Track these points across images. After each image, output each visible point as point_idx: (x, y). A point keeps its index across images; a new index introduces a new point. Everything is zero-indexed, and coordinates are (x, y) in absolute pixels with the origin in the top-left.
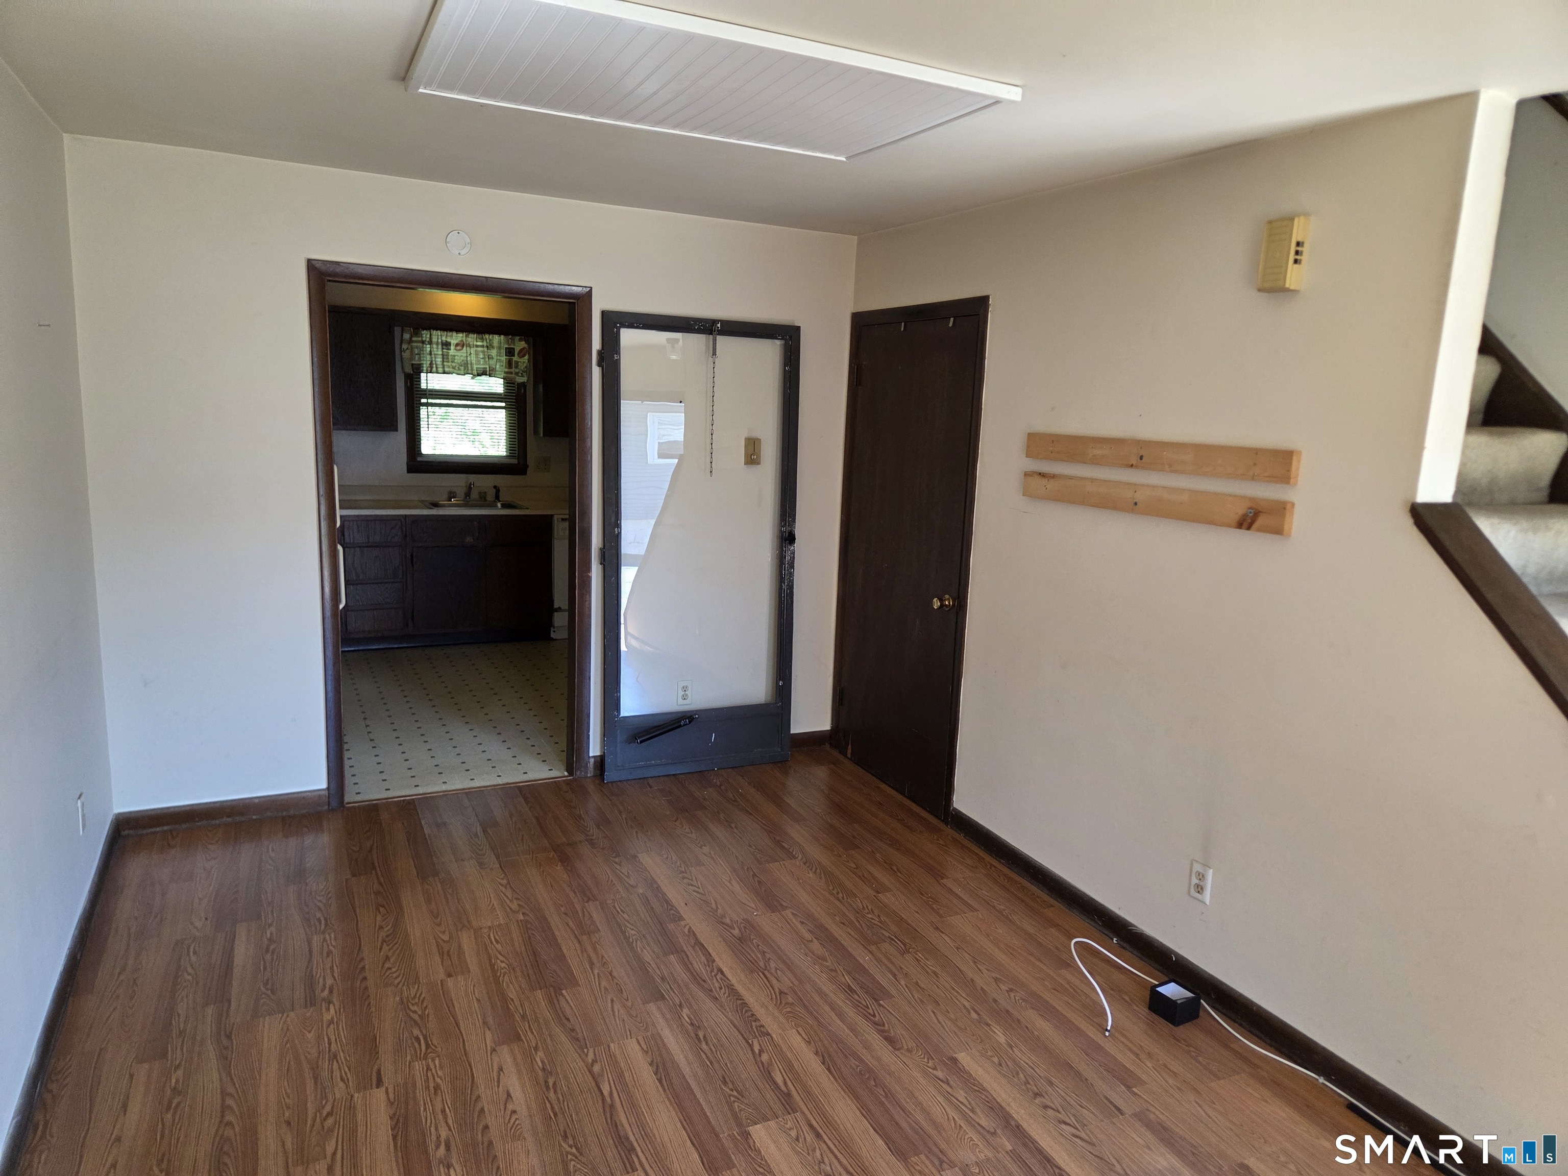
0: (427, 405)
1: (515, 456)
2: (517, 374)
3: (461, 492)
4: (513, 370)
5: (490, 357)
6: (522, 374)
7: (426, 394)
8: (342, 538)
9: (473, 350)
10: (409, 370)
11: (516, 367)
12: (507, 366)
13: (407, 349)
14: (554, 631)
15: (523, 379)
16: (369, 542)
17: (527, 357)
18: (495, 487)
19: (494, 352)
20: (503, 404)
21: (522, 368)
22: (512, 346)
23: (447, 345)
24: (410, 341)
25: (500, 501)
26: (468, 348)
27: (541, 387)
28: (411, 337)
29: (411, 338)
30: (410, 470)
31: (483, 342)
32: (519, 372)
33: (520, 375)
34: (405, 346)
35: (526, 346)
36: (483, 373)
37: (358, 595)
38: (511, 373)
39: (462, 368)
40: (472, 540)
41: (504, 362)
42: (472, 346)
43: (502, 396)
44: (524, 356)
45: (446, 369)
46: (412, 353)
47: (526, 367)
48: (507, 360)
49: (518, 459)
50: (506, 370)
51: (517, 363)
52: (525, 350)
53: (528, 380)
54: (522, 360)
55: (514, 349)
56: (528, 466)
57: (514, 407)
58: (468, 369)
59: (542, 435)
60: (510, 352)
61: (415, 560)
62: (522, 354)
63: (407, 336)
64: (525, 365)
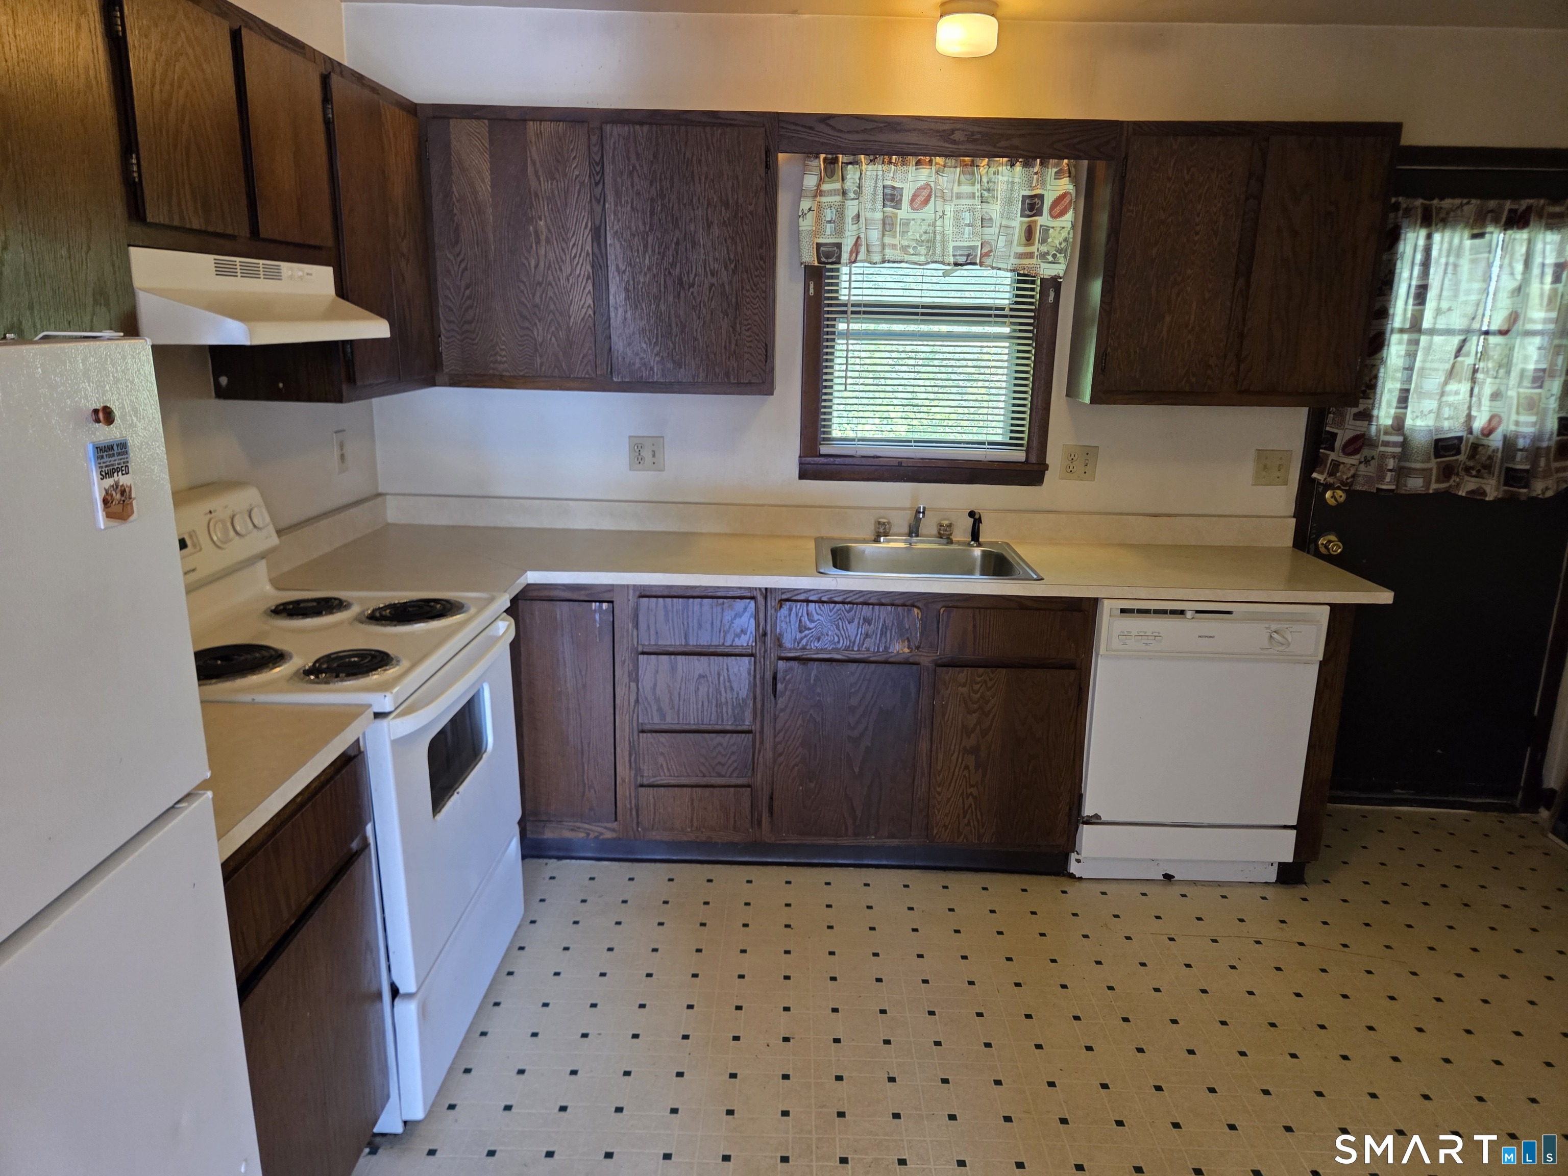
0: (847, 335)
1: (1021, 445)
2: (1043, 256)
3: (901, 522)
4: (1033, 249)
5: (985, 221)
6: (1054, 256)
7: (845, 312)
8: (635, 633)
9: (949, 209)
10: (810, 257)
11: (1044, 241)
12: (1023, 239)
13: (810, 210)
14: (1078, 861)
15: (1057, 270)
16: (687, 645)
17: (1069, 216)
18: (972, 514)
19: (995, 209)
20: (1006, 330)
21: (1057, 242)
22: (1038, 192)
23: (892, 198)
24: (818, 192)
25: (979, 545)
26: (939, 202)
27: (1096, 287)
28: (821, 181)
29: (818, 185)
30: (804, 474)
31: (973, 184)
32: (1048, 253)
33: (1050, 258)
34: (805, 205)
35: (1070, 188)
36: (968, 260)
37: (662, 754)
38: (1030, 255)
39: (923, 250)
40: (906, 650)
41: (1017, 230)
42: (948, 197)
43: (1006, 312)
44: (1062, 213)
45: (889, 253)
46: (819, 218)
47: (1066, 240)
48: (1024, 227)
49: (1027, 451)
50: (1021, 250)
51: (1046, 230)
52: (1067, 200)
53: (1066, 272)
54: (1057, 223)
55: (1041, 197)
56: (1046, 467)
57: (1030, 335)
58: (934, 254)
59: (1087, 400)
60: (1032, 205)
61: (780, 686)
62: (1057, 210)
63: (810, 181)
64: (1064, 234)
